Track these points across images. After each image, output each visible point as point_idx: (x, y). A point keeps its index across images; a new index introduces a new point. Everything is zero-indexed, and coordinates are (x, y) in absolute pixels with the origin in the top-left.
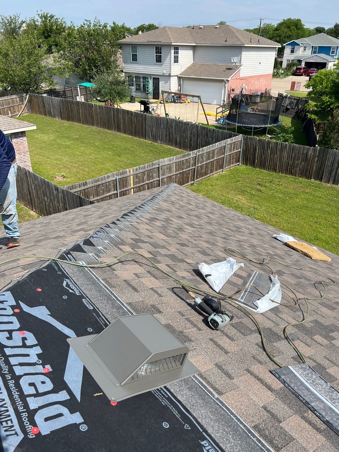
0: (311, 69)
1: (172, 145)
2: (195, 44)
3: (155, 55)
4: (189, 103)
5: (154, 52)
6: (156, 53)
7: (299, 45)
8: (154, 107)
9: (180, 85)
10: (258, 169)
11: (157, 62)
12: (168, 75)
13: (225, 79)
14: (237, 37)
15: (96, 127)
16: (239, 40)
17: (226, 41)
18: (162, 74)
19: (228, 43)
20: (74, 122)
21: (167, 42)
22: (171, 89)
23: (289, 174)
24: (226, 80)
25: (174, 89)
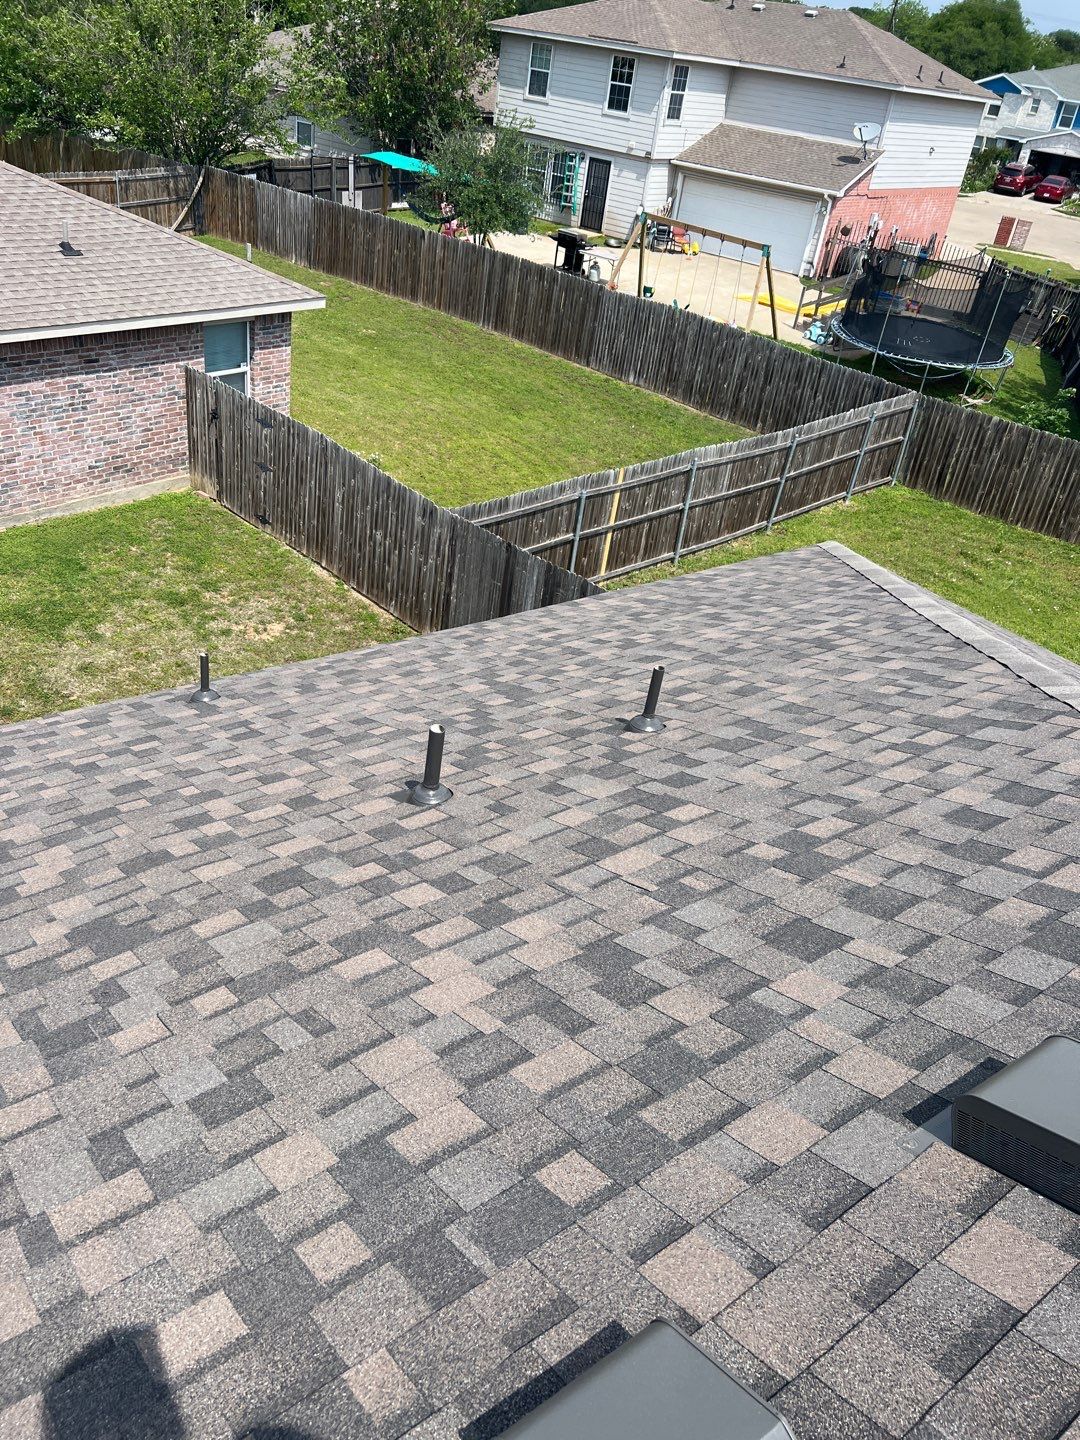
0: (1050, 177)
1: (672, 394)
2: (737, 64)
3: (610, 82)
4: (695, 254)
5: (607, 75)
6: (613, 79)
7: (1018, 91)
8: (598, 260)
9: (672, 192)
10: (948, 504)
11: (611, 106)
12: (643, 154)
13: (826, 192)
14: (876, 57)
15: (425, 304)
16: (886, 69)
17: (842, 66)
18: (624, 151)
19: (849, 74)
20: (349, 278)
21: (656, 46)
22: (646, 204)
23: (1047, 532)
24: (829, 196)
25: (655, 203)
